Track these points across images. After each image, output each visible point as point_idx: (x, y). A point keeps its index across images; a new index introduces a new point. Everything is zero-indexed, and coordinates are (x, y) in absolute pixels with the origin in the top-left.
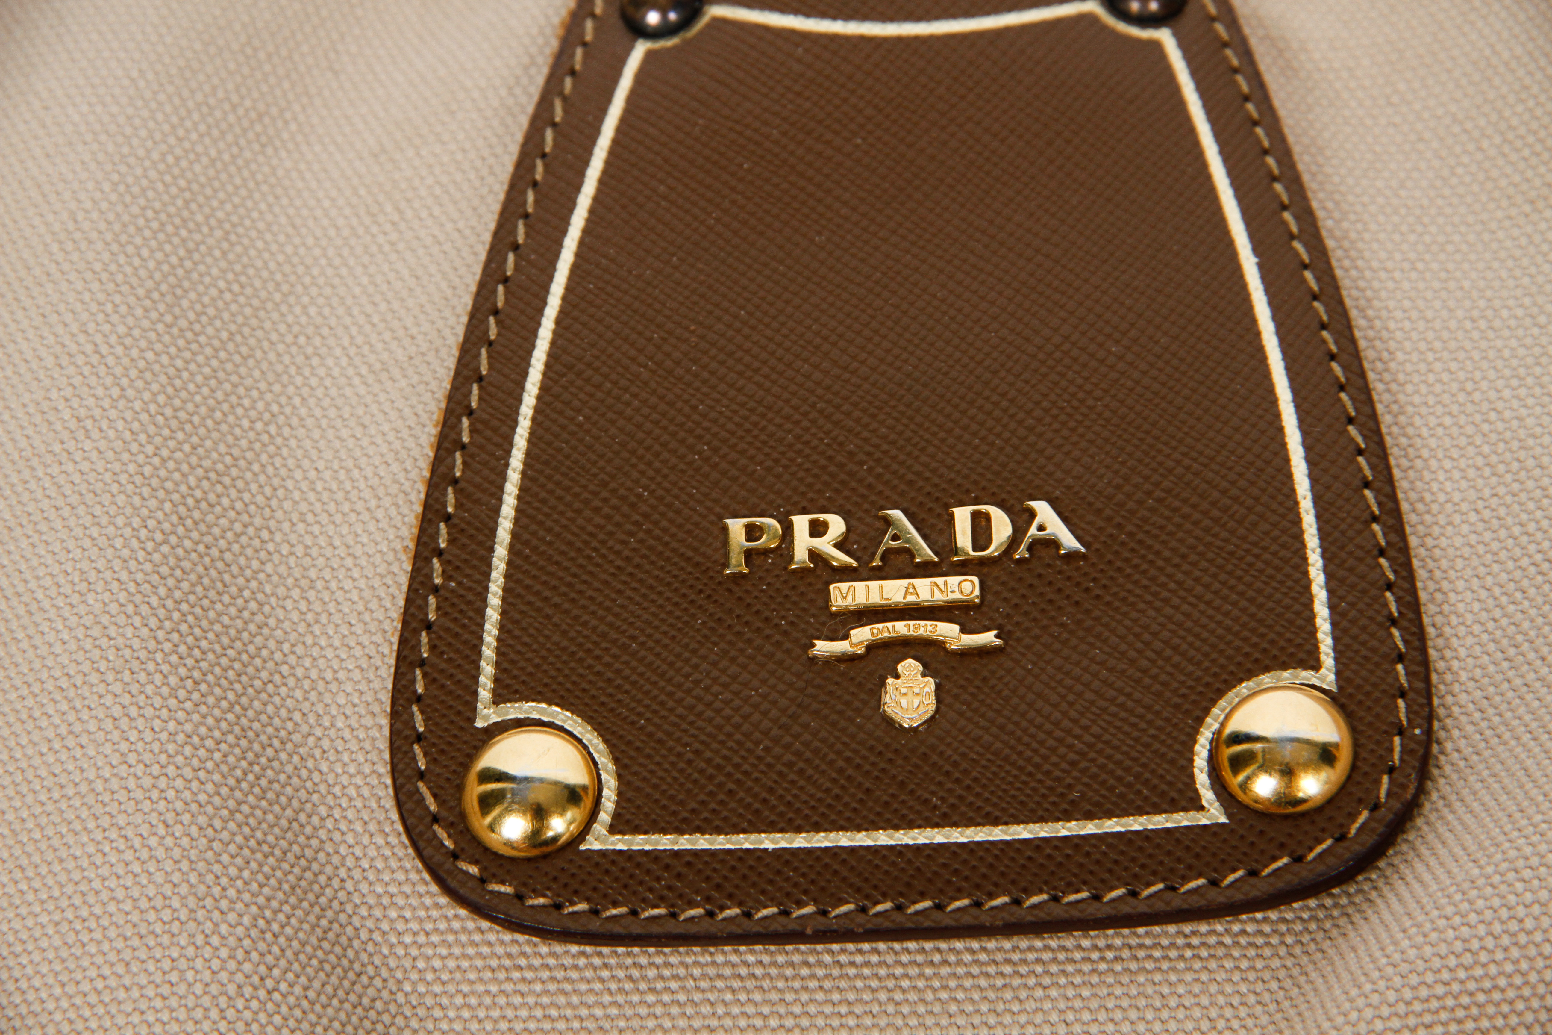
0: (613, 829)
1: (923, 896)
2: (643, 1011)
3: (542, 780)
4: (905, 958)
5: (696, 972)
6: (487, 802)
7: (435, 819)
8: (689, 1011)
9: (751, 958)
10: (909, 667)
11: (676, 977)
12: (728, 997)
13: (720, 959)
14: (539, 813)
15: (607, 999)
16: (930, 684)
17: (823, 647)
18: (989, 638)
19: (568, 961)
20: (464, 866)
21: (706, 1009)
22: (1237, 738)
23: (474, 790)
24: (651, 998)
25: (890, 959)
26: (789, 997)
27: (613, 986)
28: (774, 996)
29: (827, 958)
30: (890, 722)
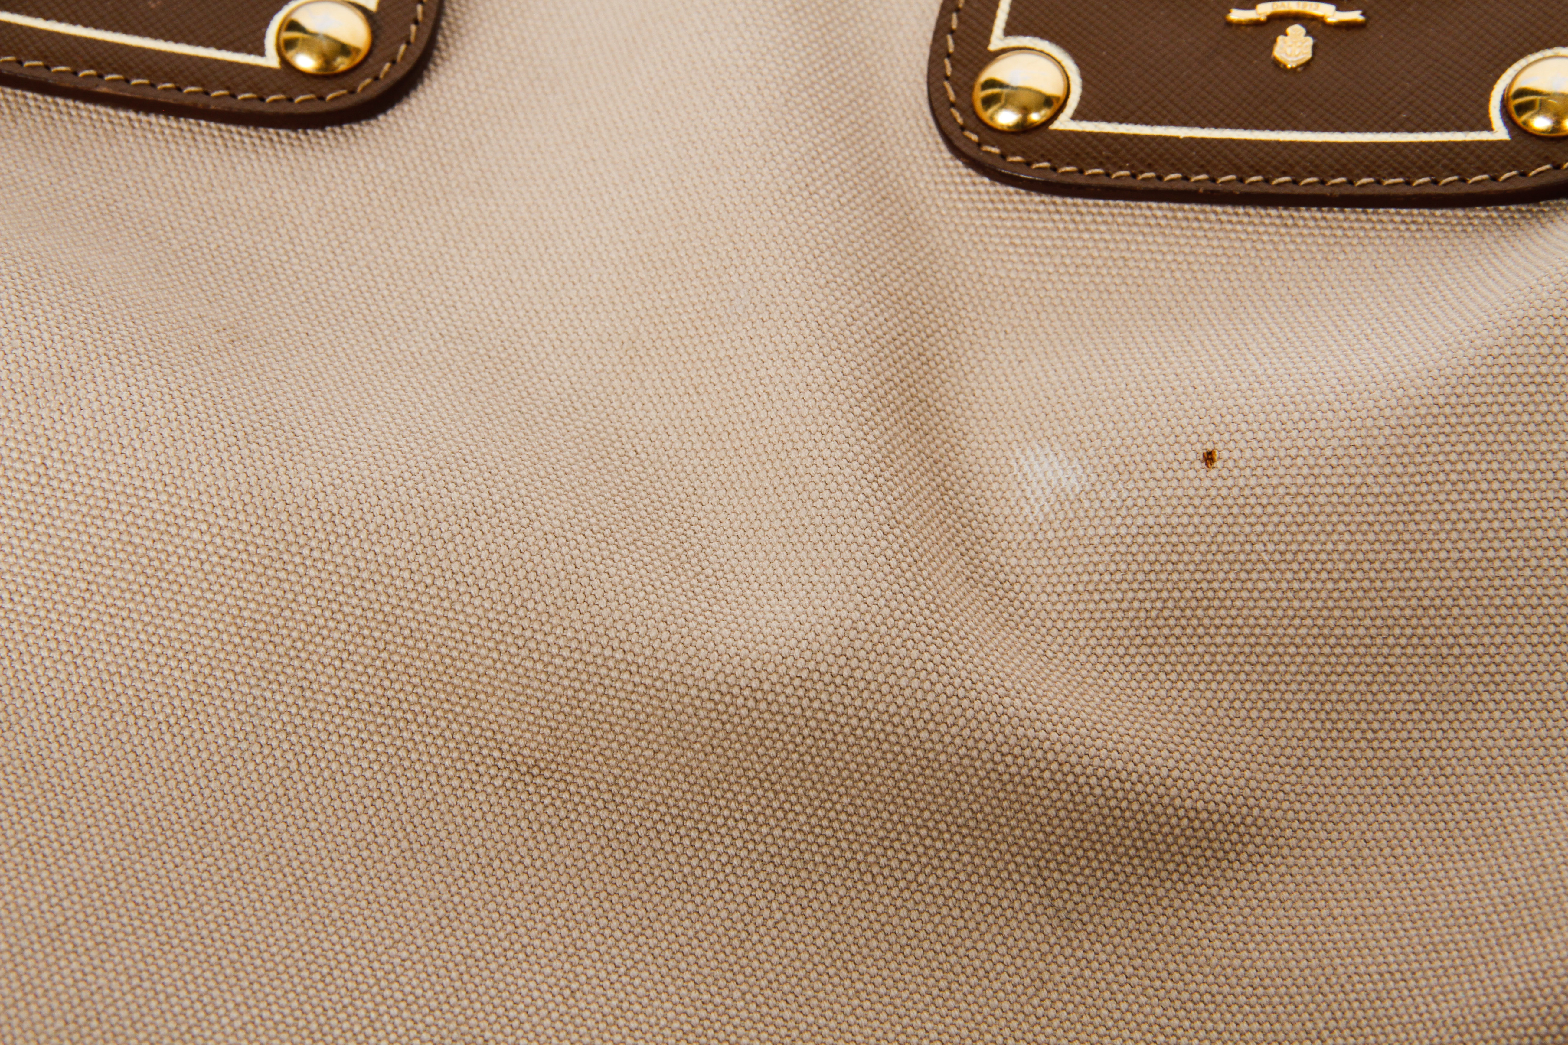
0: (1075, 117)
1: (1284, 174)
2: (1079, 244)
3: (1030, 90)
4: (1267, 221)
5: (1120, 220)
6: (988, 102)
7: (953, 105)
8: (1112, 246)
9: (1159, 213)
10: (1296, 31)
11: (1105, 222)
12: (1140, 238)
13: (1137, 212)
14: (1025, 110)
15: (1055, 234)
16: (1310, 41)
17: (1237, 15)
18: (1355, 16)
19: (1031, 207)
20: (968, 134)
21: (1123, 246)
22: (1522, 93)
23: (979, 94)
24: (1086, 236)
25: (1257, 220)
26: (1182, 241)
27: (1061, 226)
28: (1172, 240)
29: (1213, 217)
30: (1277, 64)
